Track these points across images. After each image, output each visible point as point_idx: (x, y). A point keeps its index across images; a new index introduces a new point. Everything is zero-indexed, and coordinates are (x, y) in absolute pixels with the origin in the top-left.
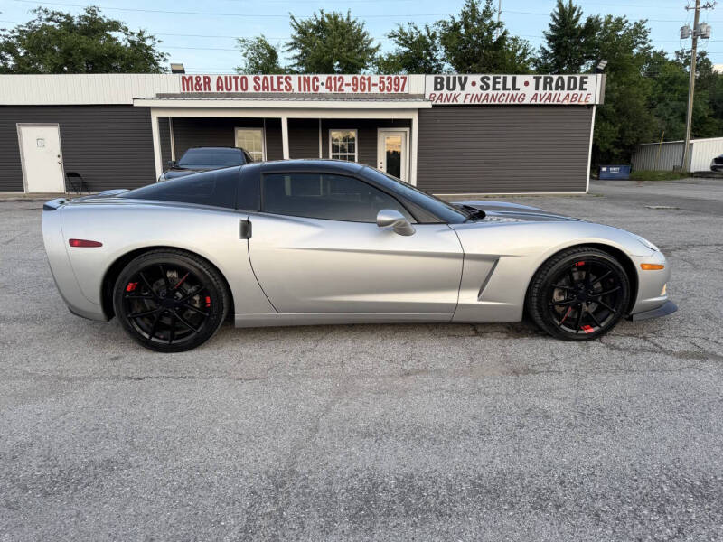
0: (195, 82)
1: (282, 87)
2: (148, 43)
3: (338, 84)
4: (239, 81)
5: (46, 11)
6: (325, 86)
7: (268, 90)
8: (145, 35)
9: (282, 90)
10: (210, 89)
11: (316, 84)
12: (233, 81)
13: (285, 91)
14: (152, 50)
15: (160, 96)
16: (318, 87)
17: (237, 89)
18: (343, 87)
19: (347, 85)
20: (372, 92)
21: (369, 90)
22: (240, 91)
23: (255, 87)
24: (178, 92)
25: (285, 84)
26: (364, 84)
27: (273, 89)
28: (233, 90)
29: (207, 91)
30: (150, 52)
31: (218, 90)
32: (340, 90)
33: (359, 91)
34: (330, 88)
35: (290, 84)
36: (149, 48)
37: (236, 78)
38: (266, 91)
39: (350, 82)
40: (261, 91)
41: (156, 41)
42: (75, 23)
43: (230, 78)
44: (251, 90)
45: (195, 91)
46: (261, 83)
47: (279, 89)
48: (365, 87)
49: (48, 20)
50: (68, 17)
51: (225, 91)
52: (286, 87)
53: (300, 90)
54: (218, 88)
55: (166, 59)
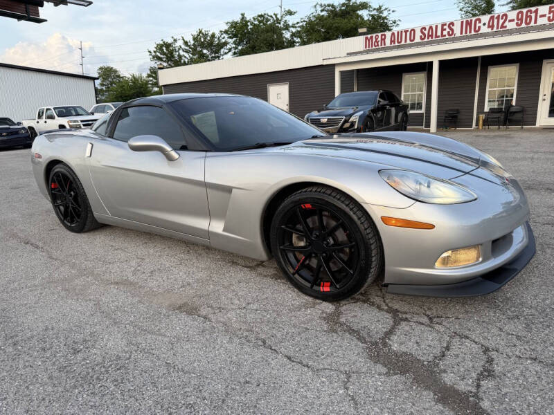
0: (374, 40)
1: (445, 33)
2: (385, 14)
3: (501, 21)
4: (408, 33)
5: (321, 5)
6: (487, 26)
7: (432, 38)
8: (383, 8)
9: (445, 36)
10: (385, 44)
11: (478, 25)
12: (404, 34)
13: (447, 37)
14: (387, 19)
15: (350, 54)
16: (479, 27)
17: (406, 41)
18: (507, 24)
19: (510, 21)
20: (539, 23)
21: (535, 22)
22: (408, 42)
23: (421, 37)
24: (362, 50)
25: (448, 30)
26: (531, 17)
27: (436, 37)
28: (403, 43)
29: (383, 46)
30: (386, 21)
31: (391, 44)
32: (502, 27)
33: (524, 25)
34: (492, 27)
35: (453, 30)
36: (385, 18)
37: (406, 31)
38: (430, 39)
39: (515, 18)
40: (426, 40)
41: (391, 12)
42: (338, 10)
43: (402, 32)
44: (417, 40)
45: (374, 47)
46: (426, 32)
47: (443, 35)
48: (531, 20)
49: (322, 11)
50: (333, 6)
51: (397, 44)
52: (449, 32)
53: (461, 33)
54: (391, 42)
55: (398, 24)
